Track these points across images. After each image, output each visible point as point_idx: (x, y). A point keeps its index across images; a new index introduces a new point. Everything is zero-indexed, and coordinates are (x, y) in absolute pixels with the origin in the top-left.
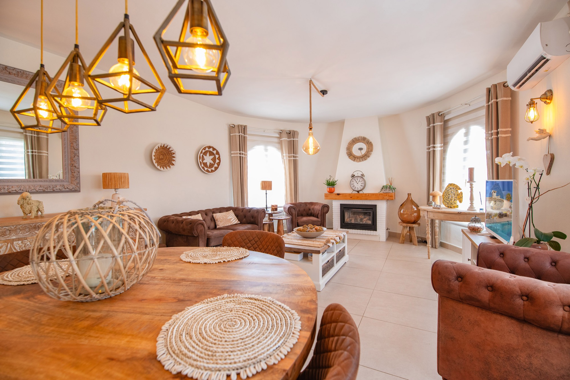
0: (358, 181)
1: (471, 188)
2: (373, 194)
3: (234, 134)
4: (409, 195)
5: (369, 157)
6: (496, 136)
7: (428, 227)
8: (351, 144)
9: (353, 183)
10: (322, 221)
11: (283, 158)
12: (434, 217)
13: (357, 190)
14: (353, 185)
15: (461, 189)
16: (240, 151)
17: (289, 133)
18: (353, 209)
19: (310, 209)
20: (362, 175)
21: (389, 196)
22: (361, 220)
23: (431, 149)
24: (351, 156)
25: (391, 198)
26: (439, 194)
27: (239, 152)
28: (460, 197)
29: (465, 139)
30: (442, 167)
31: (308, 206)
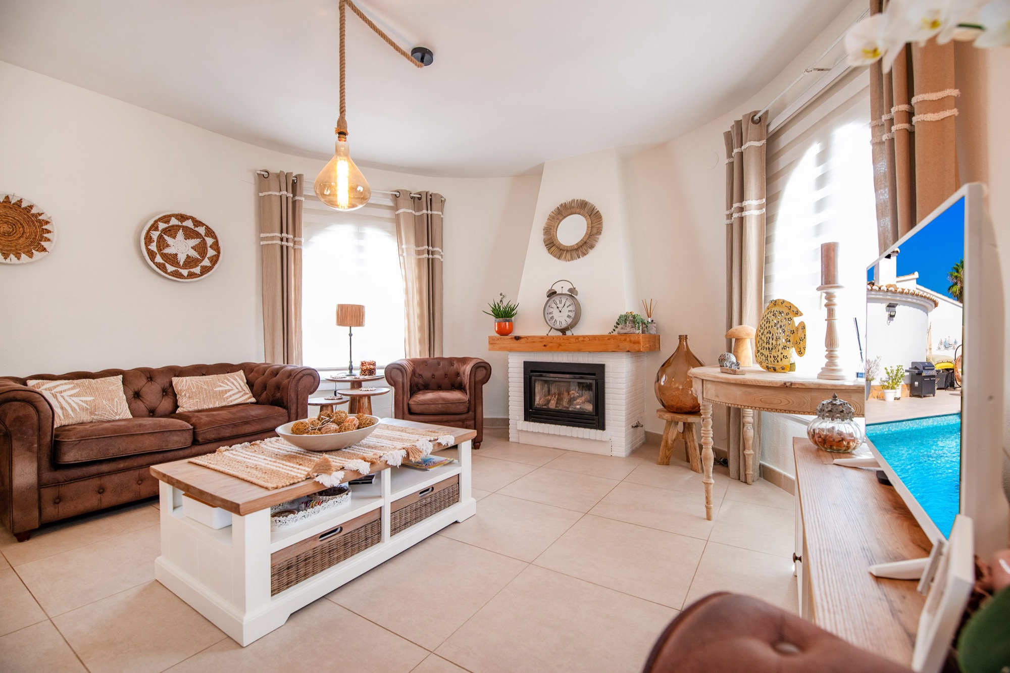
0: (560, 306)
1: (830, 307)
2: (594, 338)
3: (267, 193)
4: (683, 338)
5: (592, 247)
6: (906, 126)
7: (706, 426)
8: (553, 218)
9: (551, 310)
10: (473, 402)
11: (402, 255)
12: (717, 396)
13: (559, 328)
14: (551, 316)
15: (801, 315)
16: (282, 232)
17: (420, 199)
18: (552, 375)
19: (458, 374)
20: (570, 290)
21: (631, 341)
22: (571, 401)
23: (735, 215)
24: (553, 248)
25: (636, 347)
26: (748, 335)
27: (279, 235)
28: (798, 338)
29: (819, 171)
30: (765, 261)
31: (456, 365)
